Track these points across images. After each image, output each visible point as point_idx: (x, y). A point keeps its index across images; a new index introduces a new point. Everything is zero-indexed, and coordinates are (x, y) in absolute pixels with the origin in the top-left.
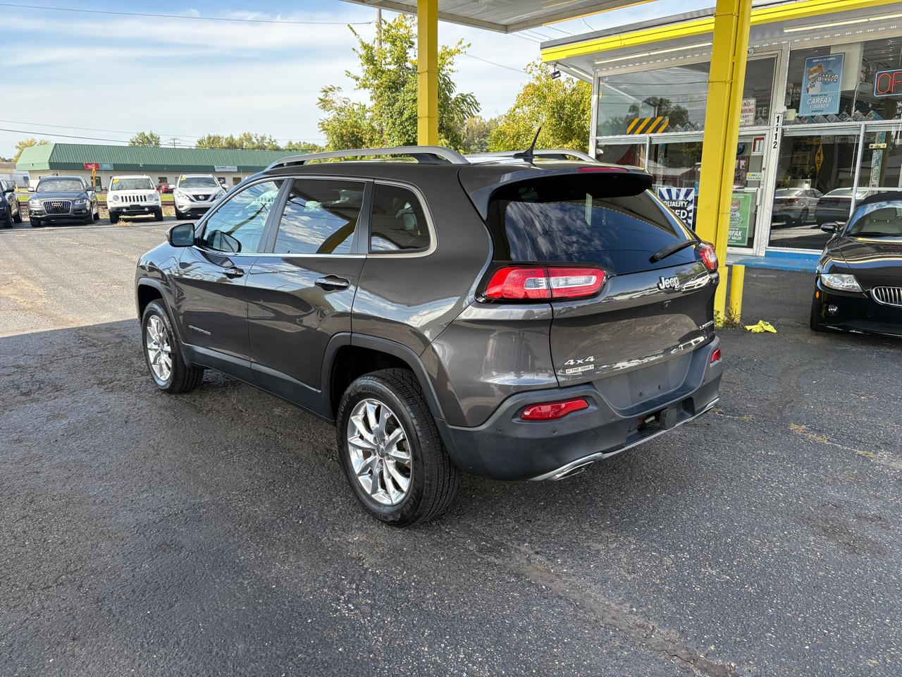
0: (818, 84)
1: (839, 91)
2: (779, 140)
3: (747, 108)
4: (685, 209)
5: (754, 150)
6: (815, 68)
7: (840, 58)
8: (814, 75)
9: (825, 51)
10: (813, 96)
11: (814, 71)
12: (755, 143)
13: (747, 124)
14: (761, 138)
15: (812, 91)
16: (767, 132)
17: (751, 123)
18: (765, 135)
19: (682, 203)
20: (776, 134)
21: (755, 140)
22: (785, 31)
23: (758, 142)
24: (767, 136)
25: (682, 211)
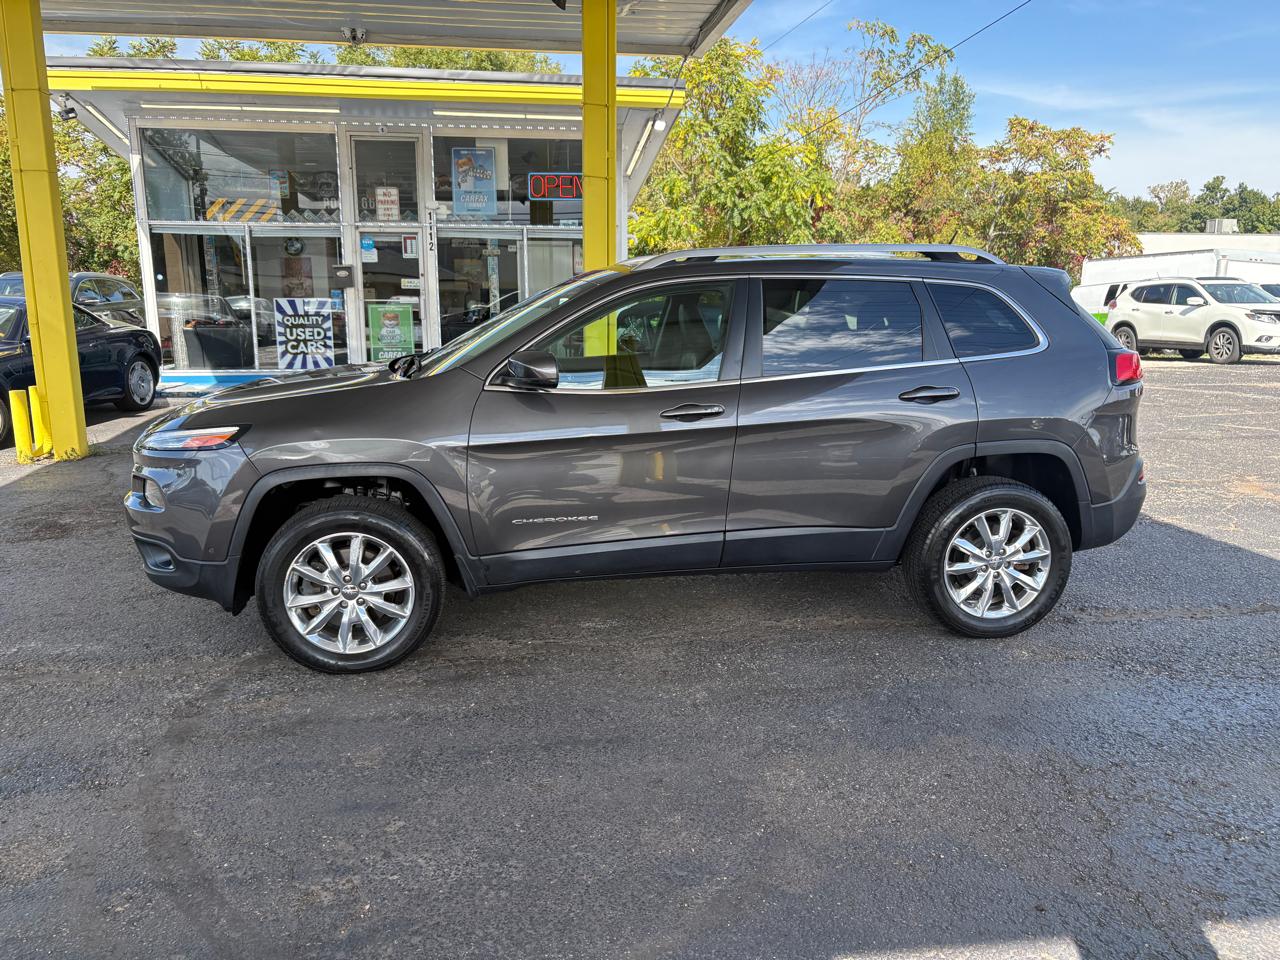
0: (470, 179)
1: (495, 189)
2: (435, 241)
3: (387, 198)
4: (319, 326)
5: (406, 252)
6: (464, 160)
7: (490, 154)
8: (465, 168)
9: (470, 142)
10: (466, 192)
11: (464, 164)
12: (405, 242)
13: (391, 218)
14: (413, 236)
15: (464, 187)
16: (420, 230)
17: (396, 218)
18: (416, 233)
19: (314, 318)
20: (431, 234)
21: (405, 239)
22: (435, 113)
23: (408, 241)
24: (420, 235)
25: (316, 330)
